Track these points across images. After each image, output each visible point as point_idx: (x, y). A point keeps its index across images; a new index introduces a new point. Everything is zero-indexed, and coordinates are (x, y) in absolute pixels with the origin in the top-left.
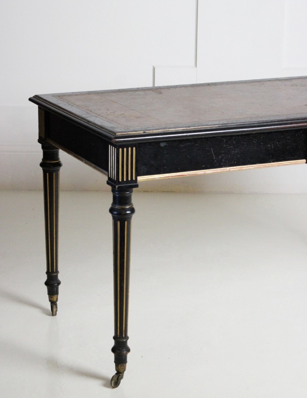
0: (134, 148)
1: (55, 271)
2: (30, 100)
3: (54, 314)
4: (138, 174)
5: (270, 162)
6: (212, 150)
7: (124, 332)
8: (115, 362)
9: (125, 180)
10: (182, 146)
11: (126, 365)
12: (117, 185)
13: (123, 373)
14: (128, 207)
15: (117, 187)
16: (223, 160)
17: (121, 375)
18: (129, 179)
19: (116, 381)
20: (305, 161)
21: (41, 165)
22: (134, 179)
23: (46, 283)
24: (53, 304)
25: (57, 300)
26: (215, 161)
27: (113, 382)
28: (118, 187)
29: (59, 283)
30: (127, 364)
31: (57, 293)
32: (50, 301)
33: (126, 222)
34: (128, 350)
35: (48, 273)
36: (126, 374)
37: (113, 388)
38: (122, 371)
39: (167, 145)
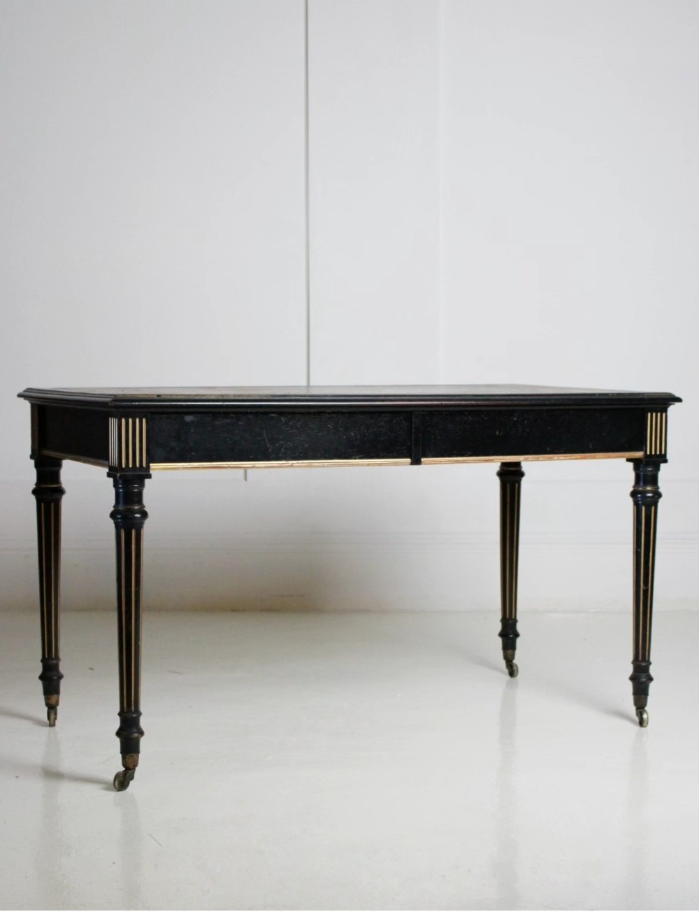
0: (144, 420)
1: (53, 656)
2: (20, 396)
3: (52, 722)
4: (152, 459)
5: (355, 459)
6: (265, 435)
7: (133, 703)
8: (122, 752)
9: (131, 466)
10: (217, 423)
11: (138, 757)
12: (117, 472)
13: (134, 769)
14: (136, 508)
15: (118, 475)
16: (283, 450)
17: (130, 772)
18: (138, 465)
19: (123, 781)
20: (409, 460)
21: (34, 492)
22: (144, 465)
23: (41, 678)
24: (52, 708)
25: (57, 704)
26: (270, 450)
27: (117, 783)
28: (121, 476)
29: (60, 677)
30: (141, 756)
31: (57, 692)
32: (47, 704)
33: (134, 532)
34: (142, 733)
35: (44, 660)
36: (139, 772)
37: (119, 790)
38: (131, 767)
39: (195, 419)
